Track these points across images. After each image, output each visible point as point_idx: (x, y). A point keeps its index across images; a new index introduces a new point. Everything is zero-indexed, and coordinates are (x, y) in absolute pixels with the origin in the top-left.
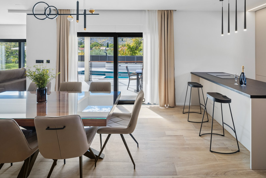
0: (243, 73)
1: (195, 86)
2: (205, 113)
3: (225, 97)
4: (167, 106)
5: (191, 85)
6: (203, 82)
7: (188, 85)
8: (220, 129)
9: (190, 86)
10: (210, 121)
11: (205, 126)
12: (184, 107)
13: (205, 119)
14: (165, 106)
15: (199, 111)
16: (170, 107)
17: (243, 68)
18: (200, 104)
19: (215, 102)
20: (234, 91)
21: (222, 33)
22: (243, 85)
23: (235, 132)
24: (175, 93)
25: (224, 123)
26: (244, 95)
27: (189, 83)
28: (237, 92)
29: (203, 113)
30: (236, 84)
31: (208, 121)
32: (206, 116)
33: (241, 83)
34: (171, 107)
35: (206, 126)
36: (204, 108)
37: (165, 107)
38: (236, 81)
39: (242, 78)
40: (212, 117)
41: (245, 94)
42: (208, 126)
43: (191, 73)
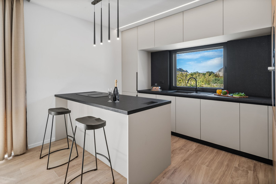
0: (116, 88)
1: (59, 113)
2: (74, 145)
3: (99, 120)
4: (10, 155)
5: (53, 113)
6: (71, 105)
7: (49, 113)
8: (93, 161)
9: (51, 114)
10: (81, 155)
11: (73, 166)
12: (42, 148)
13: (74, 155)
14: (6, 156)
15: (65, 145)
16: (16, 156)
17: (116, 82)
18: (68, 136)
19: (86, 130)
20: (109, 109)
21: (95, 43)
22: (117, 101)
23: (110, 161)
24: (27, 130)
25: (97, 153)
26: (120, 112)
27: (51, 110)
28: (112, 111)
29: (70, 147)
30: (110, 101)
31: (77, 157)
32: (74, 150)
33: (115, 99)
34: (19, 154)
35: (75, 165)
36: (72, 139)
37: (6, 159)
38: (110, 97)
39: (116, 93)
40: (82, 148)
41: (122, 111)
42: (77, 165)
43: (56, 96)
